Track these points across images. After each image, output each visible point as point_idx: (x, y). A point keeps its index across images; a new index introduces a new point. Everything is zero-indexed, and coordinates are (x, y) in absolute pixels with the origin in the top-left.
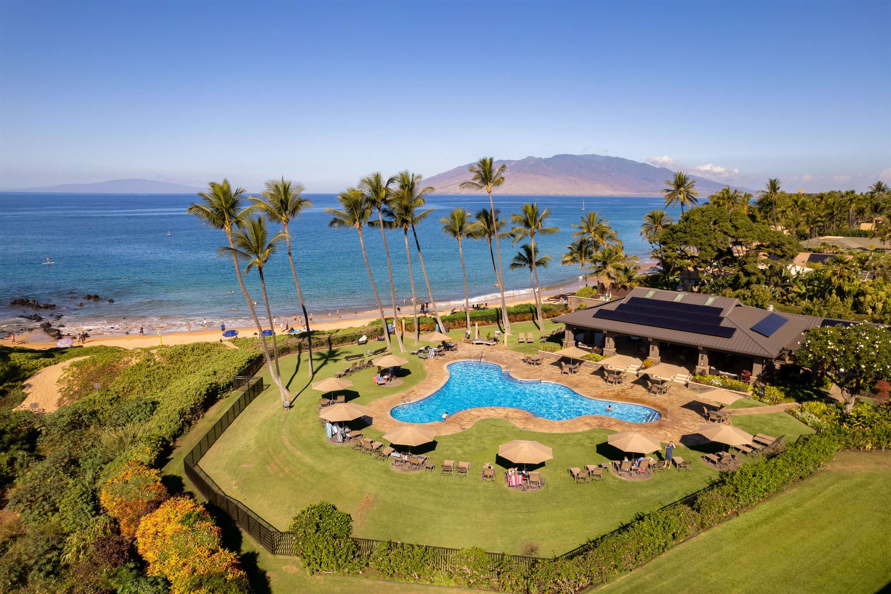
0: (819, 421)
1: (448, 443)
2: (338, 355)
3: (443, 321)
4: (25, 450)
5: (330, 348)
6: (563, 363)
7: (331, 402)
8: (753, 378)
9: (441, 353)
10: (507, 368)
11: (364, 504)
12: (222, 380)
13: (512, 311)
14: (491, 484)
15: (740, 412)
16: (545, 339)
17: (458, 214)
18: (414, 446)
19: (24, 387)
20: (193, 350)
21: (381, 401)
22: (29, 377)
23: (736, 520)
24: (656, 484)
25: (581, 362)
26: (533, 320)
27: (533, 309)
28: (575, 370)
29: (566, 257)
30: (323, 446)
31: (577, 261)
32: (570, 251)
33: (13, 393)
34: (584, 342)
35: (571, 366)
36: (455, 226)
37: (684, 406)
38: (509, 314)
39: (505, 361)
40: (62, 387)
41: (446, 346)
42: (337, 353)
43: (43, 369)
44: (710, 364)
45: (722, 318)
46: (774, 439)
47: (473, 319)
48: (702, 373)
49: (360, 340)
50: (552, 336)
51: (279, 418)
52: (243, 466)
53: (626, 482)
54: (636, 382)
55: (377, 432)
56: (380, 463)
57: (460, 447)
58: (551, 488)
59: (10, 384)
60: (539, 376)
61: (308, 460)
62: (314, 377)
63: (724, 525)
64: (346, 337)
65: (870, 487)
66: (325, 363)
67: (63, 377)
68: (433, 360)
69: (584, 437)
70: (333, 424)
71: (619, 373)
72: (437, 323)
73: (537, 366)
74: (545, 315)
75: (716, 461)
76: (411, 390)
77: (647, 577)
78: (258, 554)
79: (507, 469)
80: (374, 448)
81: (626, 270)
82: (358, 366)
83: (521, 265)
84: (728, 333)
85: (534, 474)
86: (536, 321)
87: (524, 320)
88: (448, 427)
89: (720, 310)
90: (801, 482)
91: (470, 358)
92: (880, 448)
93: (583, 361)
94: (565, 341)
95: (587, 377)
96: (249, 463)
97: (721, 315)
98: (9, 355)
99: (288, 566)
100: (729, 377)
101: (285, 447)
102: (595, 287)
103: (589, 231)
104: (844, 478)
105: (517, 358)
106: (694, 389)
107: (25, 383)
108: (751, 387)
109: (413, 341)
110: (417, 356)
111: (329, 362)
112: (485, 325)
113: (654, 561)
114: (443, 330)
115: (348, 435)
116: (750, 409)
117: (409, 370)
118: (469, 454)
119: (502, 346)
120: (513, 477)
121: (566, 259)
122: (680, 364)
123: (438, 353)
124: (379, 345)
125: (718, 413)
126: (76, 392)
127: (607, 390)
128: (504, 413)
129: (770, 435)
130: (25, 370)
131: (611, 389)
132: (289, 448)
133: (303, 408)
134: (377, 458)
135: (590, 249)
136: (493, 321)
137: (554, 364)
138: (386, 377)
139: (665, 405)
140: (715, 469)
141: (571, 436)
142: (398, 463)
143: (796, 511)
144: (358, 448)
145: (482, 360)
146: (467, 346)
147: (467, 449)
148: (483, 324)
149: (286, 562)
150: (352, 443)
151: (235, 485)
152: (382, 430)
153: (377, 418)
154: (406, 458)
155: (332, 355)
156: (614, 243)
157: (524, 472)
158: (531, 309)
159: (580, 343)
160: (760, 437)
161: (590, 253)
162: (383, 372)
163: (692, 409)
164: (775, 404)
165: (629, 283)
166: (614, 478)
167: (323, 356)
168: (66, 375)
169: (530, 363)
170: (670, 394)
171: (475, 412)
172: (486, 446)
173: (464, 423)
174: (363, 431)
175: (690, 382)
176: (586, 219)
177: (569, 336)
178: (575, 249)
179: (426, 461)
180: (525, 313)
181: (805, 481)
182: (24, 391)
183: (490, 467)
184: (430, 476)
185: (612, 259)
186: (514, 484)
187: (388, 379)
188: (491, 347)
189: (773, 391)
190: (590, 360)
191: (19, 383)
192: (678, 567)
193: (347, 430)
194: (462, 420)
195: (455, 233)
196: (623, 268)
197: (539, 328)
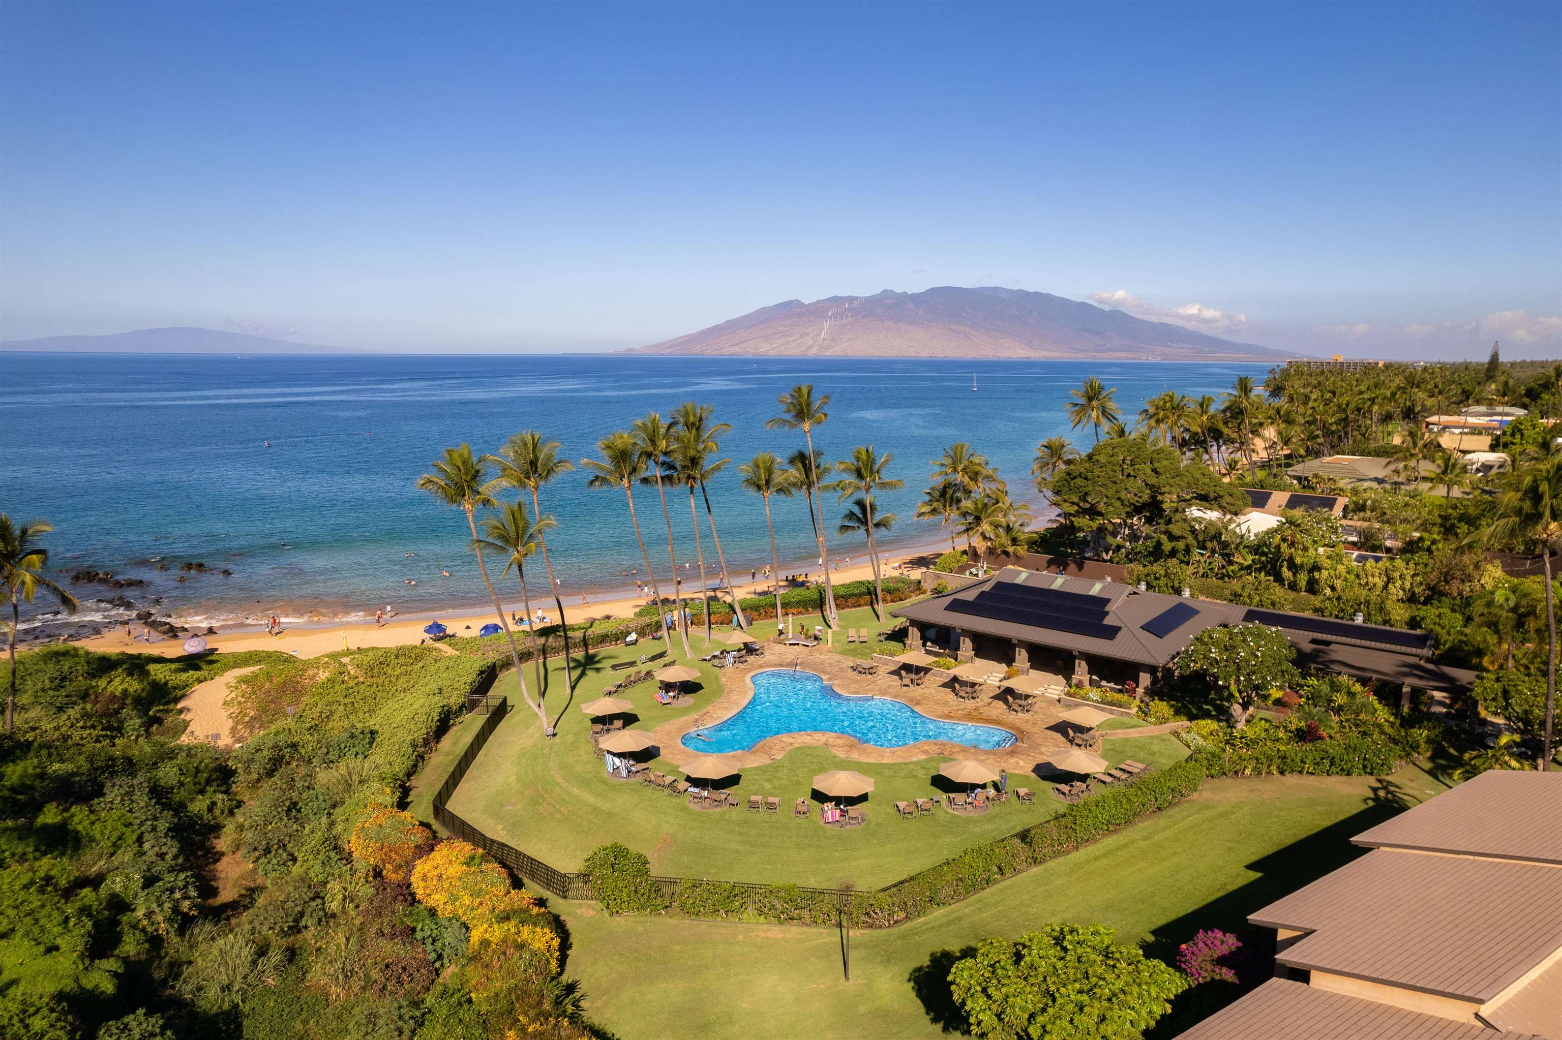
0: (1204, 744)
1: (755, 777)
2: (598, 662)
3: (743, 610)
4: (222, 792)
5: (587, 650)
6: (903, 673)
7: (605, 727)
8: (1140, 691)
9: (742, 659)
10: (830, 679)
11: (660, 845)
12: (455, 700)
13: (842, 591)
14: (805, 821)
15: (1116, 734)
16: (882, 638)
17: (764, 462)
18: (716, 778)
19: (181, 711)
20: (397, 657)
21: (668, 727)
22: (183, 697)
23: (1075, 855)
24: (992, 819)
25: (926, 670)
26: (872, 604)
27: (872, 589)
28: (919, 682)
29: (923, 507)
30: (604, 782)
31: (940, 513)
32: (928, 498)
33: (169, 720)
34: (934, 642)
35: (914, 676)
36: (759, 478)
37: (1050, 728)
38: (836, 598)
39: (828, 669)
40: (232, 711)
41: (749, 649)
42: (597, 659)
43: (197, 687)
44: (1091, 672)
45: (1107, 613)
46: (1142, 766)
47: (785, 605)
48: (1079, 685)
49: (628, 639)
50: (894, 631)
51: (542, 749)
52: (508, 808)
53: (959, 817)
54: (996, 697)
55: (667, 764)
56: (675, 800)
57: (768, 781)
58: (873, 825)
59: (161, 707)
60: (872, 690)
61: (589, 798)
62: (574, 694)
63: (1060, 860)
64: (608, 636)
65: (1233, 816)
66: (583, 674)
67: (230, 697)
68: (731, 670)
69: (919, 767)
70: (615, 755)
71: (973, 685)
72: (735, 613)
73: (870, 676)
74: (889, 598)
75: (1067, 792)
76: (705, 711)
77: (966, 910)
78: (547, 899)
79: (823, 804)
80: (667, 782)
81: (1008, 529)
82: (632, 679)
83: (853, 528)
84: (1111, 632)
85: (853, 811)
86: (876, 606)
87: (859, 606)
88: (753, 758)
89: (1107, 601)
90: (1159, 813)
91: (781, 665)
92: (1260, 773)
93: (931, 669)
94: (908, 642)
95: (933, 691)
96: (513, 804)
97: (1107, 609)
98: (147, 668)
99: (583, 910)
100: (1112, 689)
101: (558, 784)
102: (965, 552)
103: (955, 470)
104: (1208, 807)
105: (844, 665)
106: (1067, 706)
107: (179, 706)
108: (1137, 702)
109: (704, 640)
110: (710, 664)
111: (587, 672)
112: (803, 614)
113: (976, 896)
114: (743, 623)
115: (634, 769)
116: (1129, 730)
117: (700, 684)
118: (780, 788)
119: (825, 648)
120: (829, 812)
121: (923, 510)
122: (1056, 672)
123: (739, 660)
124: (654, 647)
125: (1085, 736)
126: (253, 719)
127: (956, 708)
128: (824, 739)
129: (1139, 761)
130: (175, 688)
131: (963, 706)
132: (563, 785)
133: (570, 736)
134: (670, 795)
135: (958, 494)
136: (814, 608)
137: (892, 673)
138: (671, 694)
139: (1026, 727)
140: (1065, 801)
141: (903, 767)
142: (697, 800)
143: (1143, 844)
144: (647, 783)
145: (798, 668)
146: (778, 648)
147: (777, 783)
148: (800, 613)
149: (580, 906)
150: (639, 778)
151: (503, 829)
152: (674, 762)
153: (665, 748)
154: (705, 793)
155: (589, 663)
156: (994, 486)
157: (842, 807)
158: (868, 589)
159: (929, 644)
160: (1126, 765)
161: (959, 501)
162: (667, 687)
163: (1057, 732)
164: (1161, 723)
165: (1013, 548)
166: (946, 812)
167: (579, 664)
168: (233, 695)
169: (860, 672)
170: (1036, 713)
171: (786, 739)
172: (801, 779)
173: (773, 752)
174: (650, 764)
175: (1063, 696)
176: (951, 453)
177: (914, 633)
178: (937, 494)
179: (729, 797)
180: (860, 595)
181: (1164, 812)
182: (182, 716)
183: (803, 802)
184: (735, 814)
185: (989, 511)
186: (830, 820)
187: (674, 697)
188: (810, 648)
189: (1162, 707)
190: (940, 667)
191: (171, 706)
192: (1001, 901)
193: (631, 762)
194: (771, 748)
195: (759, 488)
196: (1004, 524)
197: (878, 617)
